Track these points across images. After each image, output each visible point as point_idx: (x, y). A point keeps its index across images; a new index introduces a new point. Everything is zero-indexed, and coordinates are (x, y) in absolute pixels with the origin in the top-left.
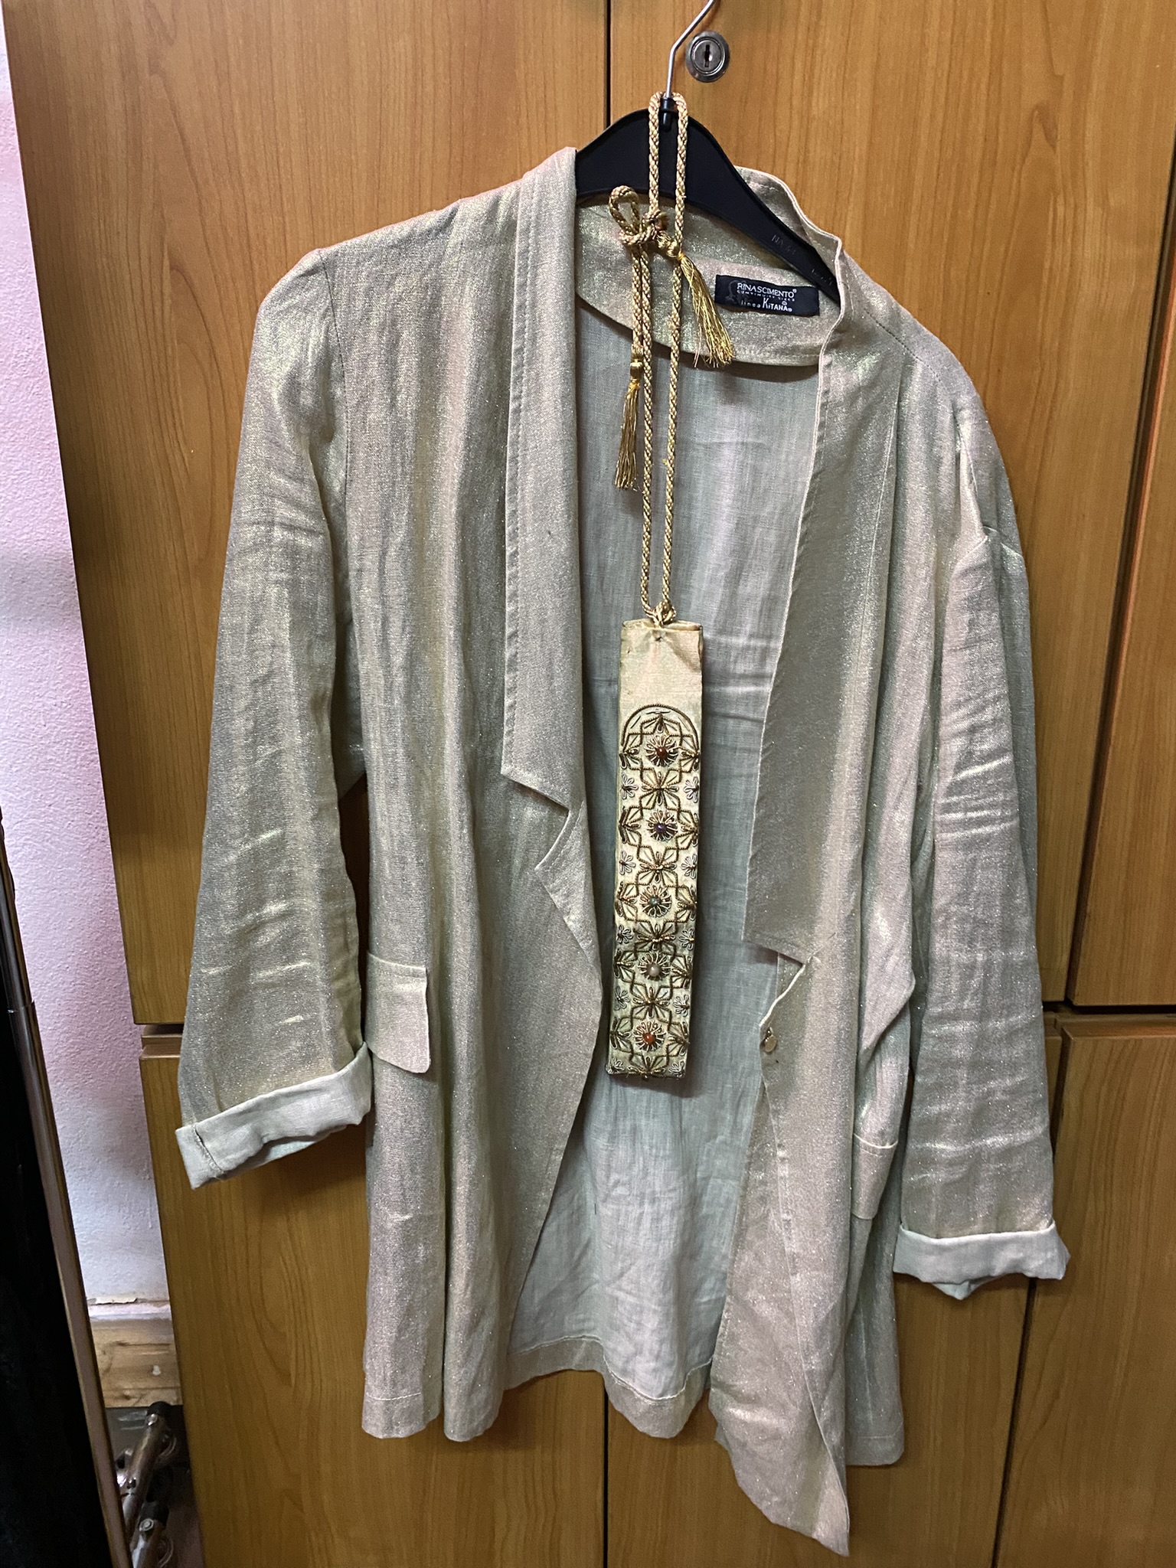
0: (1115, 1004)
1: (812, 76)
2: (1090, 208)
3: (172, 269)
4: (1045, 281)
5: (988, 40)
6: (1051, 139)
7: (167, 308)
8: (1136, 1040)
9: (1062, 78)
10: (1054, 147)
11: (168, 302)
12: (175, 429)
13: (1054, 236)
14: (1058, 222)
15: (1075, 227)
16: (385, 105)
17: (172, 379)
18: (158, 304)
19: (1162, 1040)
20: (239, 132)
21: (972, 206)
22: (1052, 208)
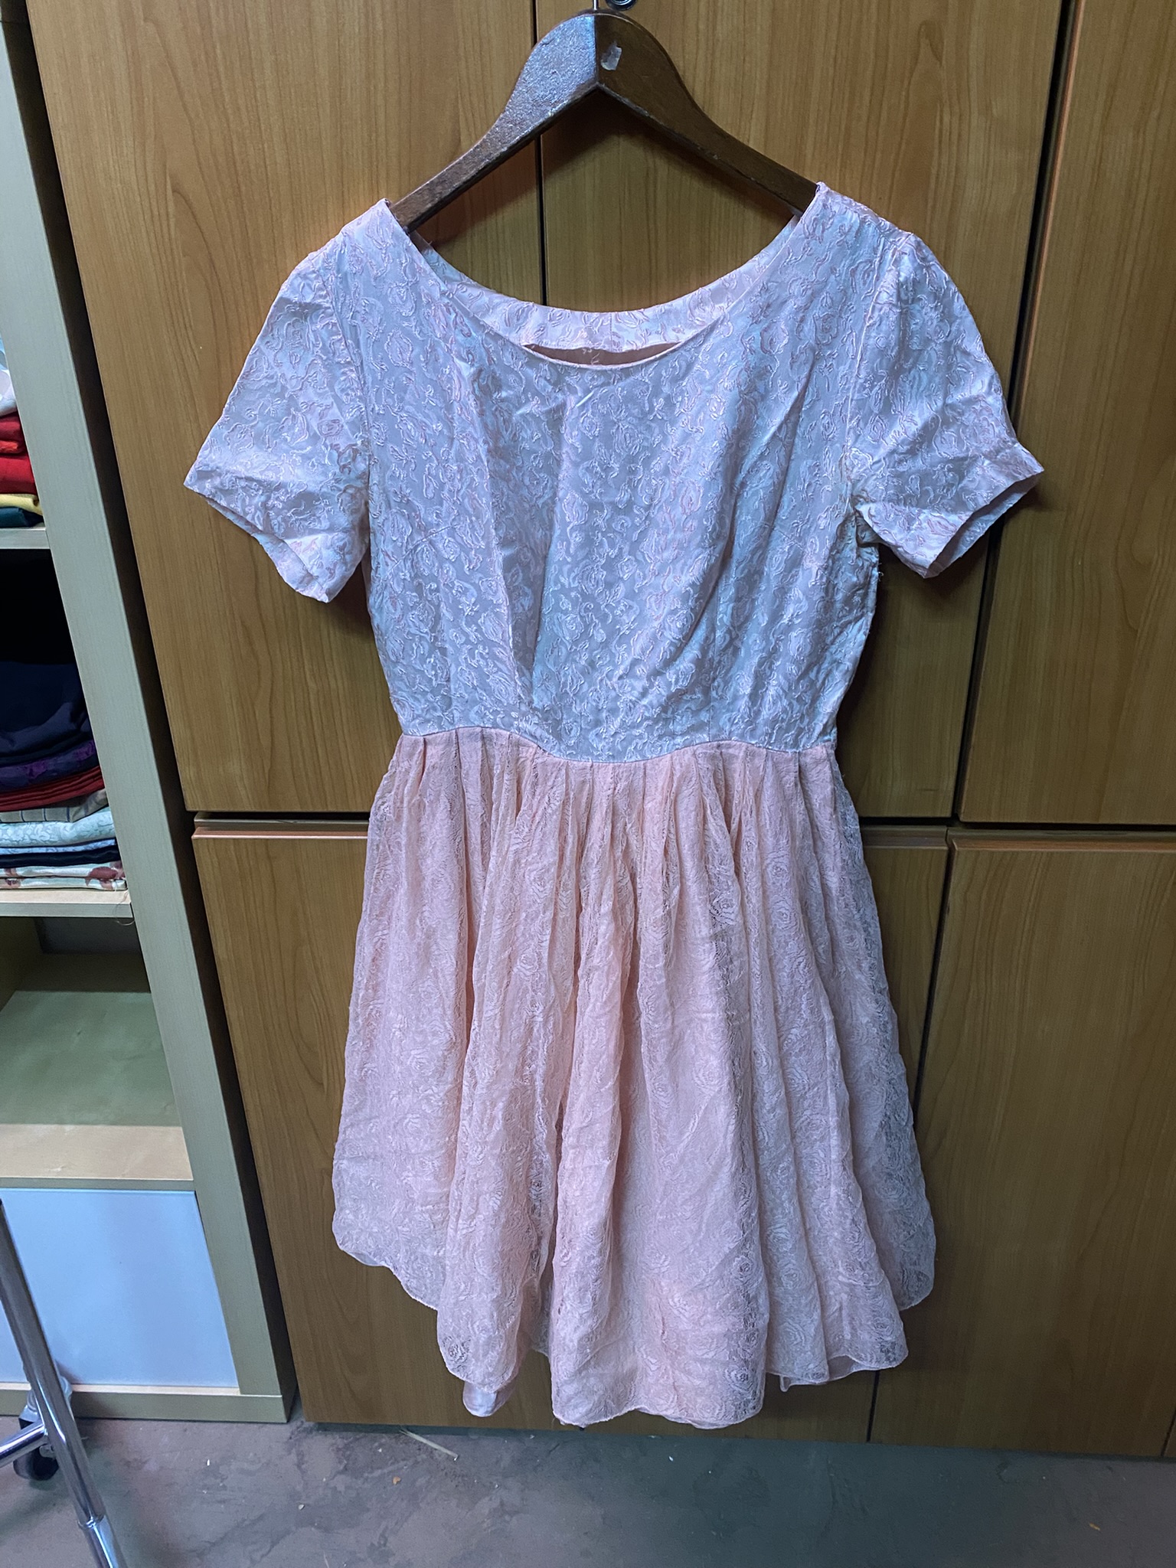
0: (997, 821)
2: (974, 117)
3: (174, 191)
4: (933, 185)
6: (938, 56)
7: (173, 226)
8: (1013, 853)
12: (186, 328)
13: (940, 143)
14: (944, 132)
15: (960, 135)
17: (180, 287)
19: (1037, 853)
20: (221, 69)
21: (865, 118)
22: (938, 118)
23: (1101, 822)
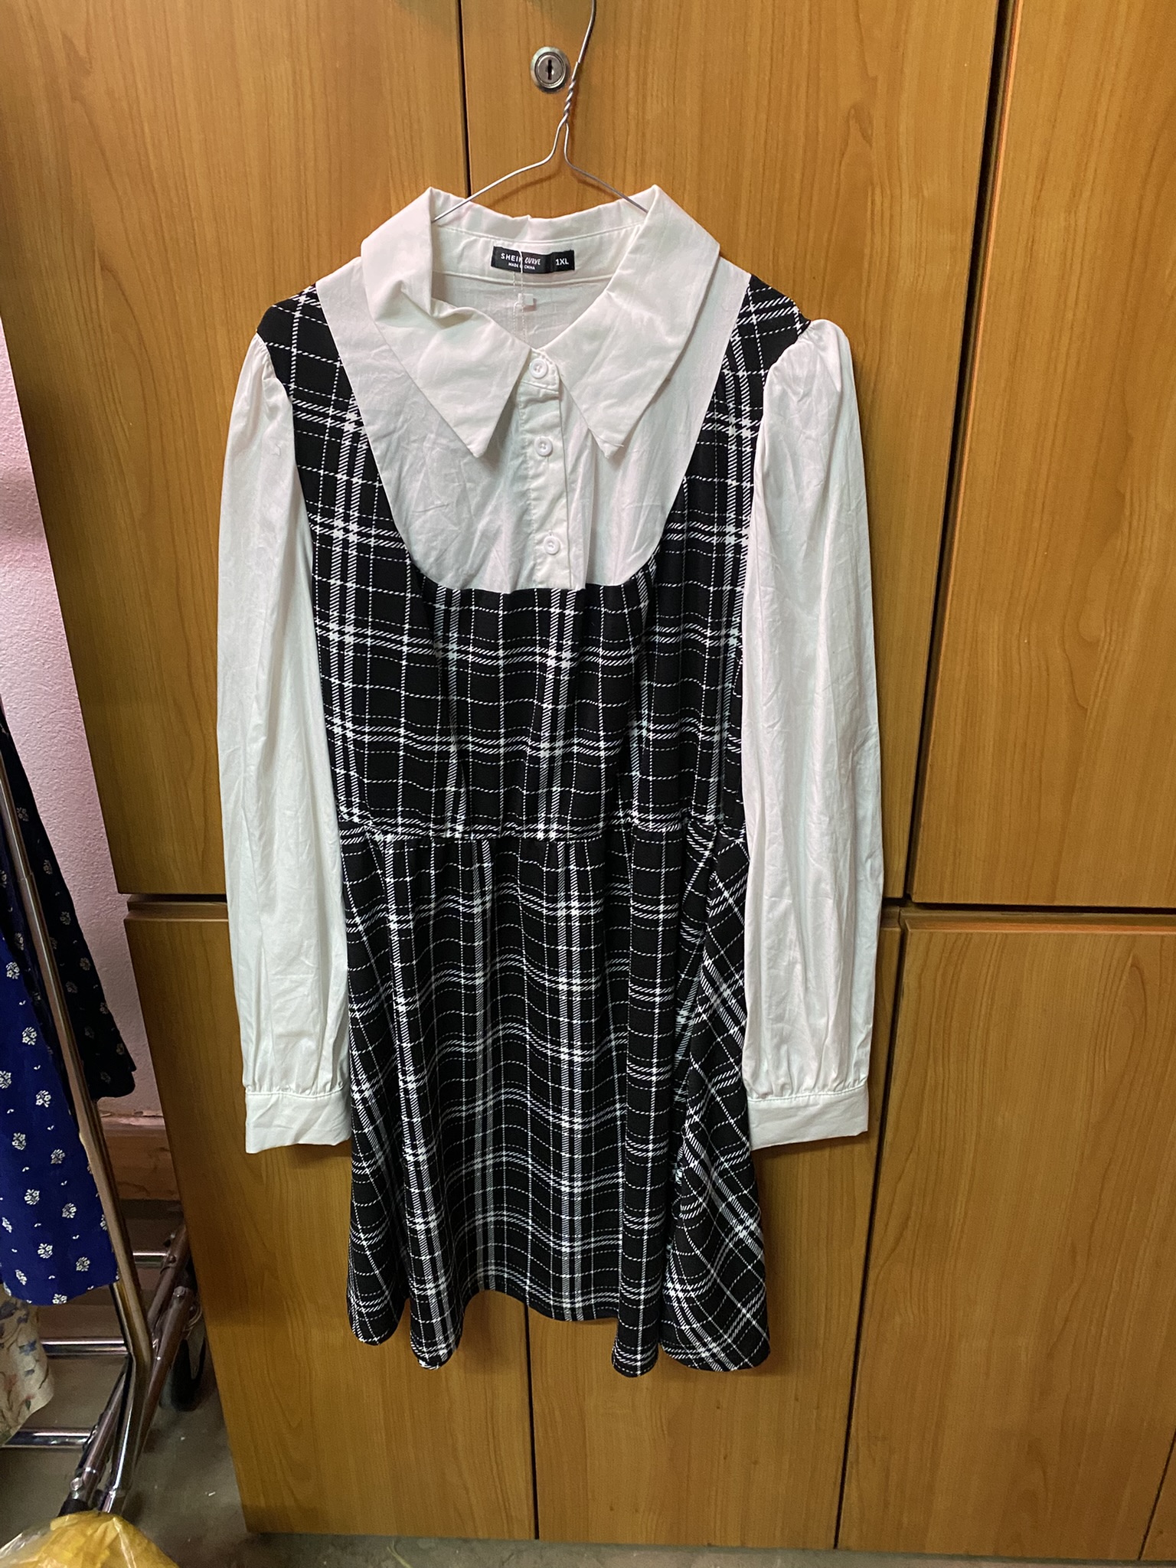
0: (950, 902)
1: (645, 83)
2: (906, 197)
3: (102, 269)
4: (866, 265)
5: (805, 47)
6: (867, 138)
7: (101, 303)
8: (967, 934)
9: (875, 79)
10: (871, 146)
11: (101, 297)
12: (115, 403)
13: (872, 223)
14: (876, 214)
15: (892, 216)
16: (271, 122)
17: (109, 364)
18: (93, 299)
19: (991, 934)
20: (149, 147)
21: (796, 201)
22: (869, 199)
23: (1056, 904)
